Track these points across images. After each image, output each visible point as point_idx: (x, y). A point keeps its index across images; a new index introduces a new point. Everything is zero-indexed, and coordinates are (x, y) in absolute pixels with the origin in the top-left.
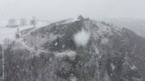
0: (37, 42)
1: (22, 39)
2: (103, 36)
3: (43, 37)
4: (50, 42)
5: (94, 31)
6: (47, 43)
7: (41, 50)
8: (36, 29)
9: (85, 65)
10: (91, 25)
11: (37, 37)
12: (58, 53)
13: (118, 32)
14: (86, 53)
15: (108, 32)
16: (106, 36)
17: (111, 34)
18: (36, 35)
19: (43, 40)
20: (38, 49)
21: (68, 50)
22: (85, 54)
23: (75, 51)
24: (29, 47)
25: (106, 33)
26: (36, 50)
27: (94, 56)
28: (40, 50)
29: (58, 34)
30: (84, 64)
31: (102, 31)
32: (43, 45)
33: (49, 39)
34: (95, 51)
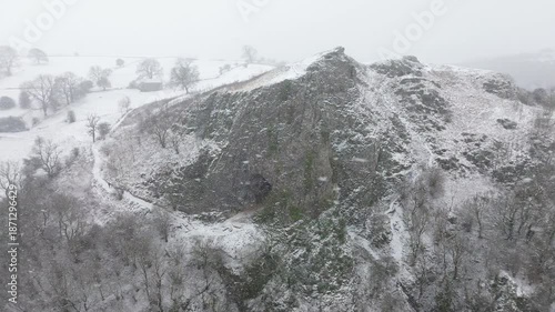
0: (136, 163)
2: (463, 160)
3: (164, 146)
4: (174, 168)
5: (421, 130)
6: (167, 174)
7: (136, 200)
10: (414, 97)
12: (197, 222)
15: (498, 145)
16: (480, 161)
17: (516, 156)
19: (158, 155)
22: (315, 252)
23: (265, 226)
24: (103, 182)
25: (484, 146)
27: (375, 264)
28: (132, 199)
31: (464, 134)
32: (150, 181)
33: (176, 156)
34: (385, 240)
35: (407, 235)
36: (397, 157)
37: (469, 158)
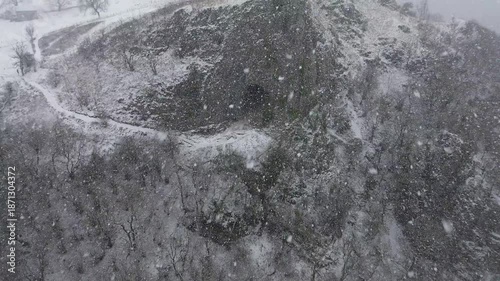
0: (105, 89)
1: (43, 74)
2: (383, 59)
3: (132, 69)
4: (159, 89)
5: (348, 38)
6: (150, 96)
7: (124, 126)
8: (102, 31)
9: (309, 189)
10: (337, 11)
11: (105, 66)
12: (195, 136)
13: (449, 40)
14: (312, 137)
15: (404, 45)
16: (395, 58)
17: (420, 51)
18: (103, 57)
19: (129, 79)
20: (110, 122)
21: (236, 125)
22: (310, 143)
24: (71, 113)
25: (396, 47)
26: (105, 125)
27: (346, 146)
28: (119, 125)
29: (193, 55)
30: (302, 186)
31: (380, 39)
32: (132, 105)
33: (155, 77)
34: (348, 127)
35: (361, 120)
36: (340, 60)
37: (387, 57)
